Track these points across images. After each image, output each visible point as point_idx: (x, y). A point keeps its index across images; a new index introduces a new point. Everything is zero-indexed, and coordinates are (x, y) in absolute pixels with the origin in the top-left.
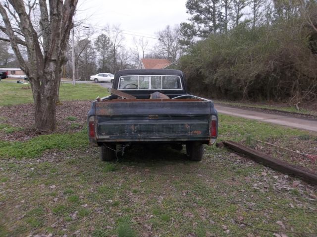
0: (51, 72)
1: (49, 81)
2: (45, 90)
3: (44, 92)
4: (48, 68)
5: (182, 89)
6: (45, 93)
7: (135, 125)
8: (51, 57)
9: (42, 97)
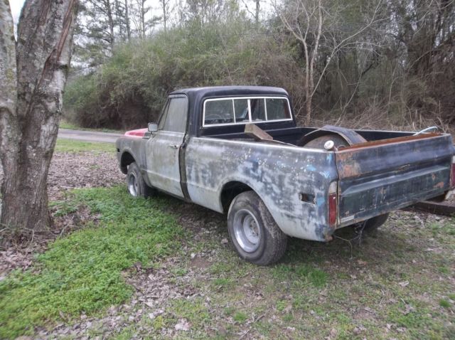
0: (58, 95)
1: (52, 114)
2: (42, 137)
3: (38, 142)
4: (50, 86)
5: (291, 119)
6: (42, 144)
7: (385, 187)
8: (58, 60)
9: (32, 154)
